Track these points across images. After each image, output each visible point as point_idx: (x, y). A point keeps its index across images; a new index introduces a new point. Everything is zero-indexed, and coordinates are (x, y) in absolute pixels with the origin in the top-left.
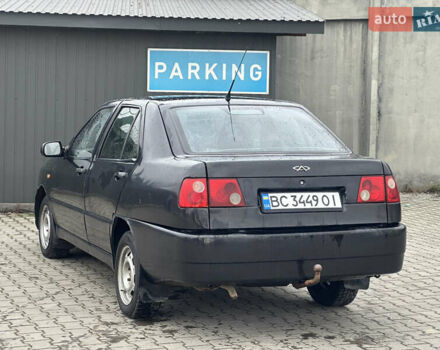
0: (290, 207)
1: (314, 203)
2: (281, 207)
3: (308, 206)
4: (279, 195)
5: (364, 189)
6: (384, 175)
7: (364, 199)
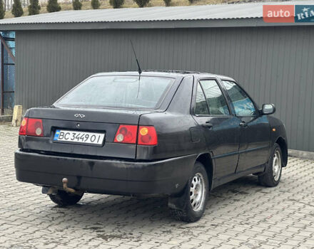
0: (69, 140)
1: (85, 139)
2: (64, 140)
3: (80, 141)
4: (65, 132)
5: (120, 133)
6: (139, 125)
7: (118, 140)
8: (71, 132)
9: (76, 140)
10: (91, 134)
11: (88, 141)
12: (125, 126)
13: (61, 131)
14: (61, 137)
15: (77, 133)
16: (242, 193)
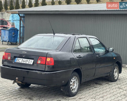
0: (20, 62)
2: (18, 62)
4: (19, 59)
5: (40, 60)
6: (46, 57)
7: (39, 63)
8: (21, 59)
9: (23, 62)
10: (28, 60)
11: (27, 63)
12: (41, 57)
13: (18, 58)
14: (17, 61)
15: (23, 59)
16: (99, 84)
